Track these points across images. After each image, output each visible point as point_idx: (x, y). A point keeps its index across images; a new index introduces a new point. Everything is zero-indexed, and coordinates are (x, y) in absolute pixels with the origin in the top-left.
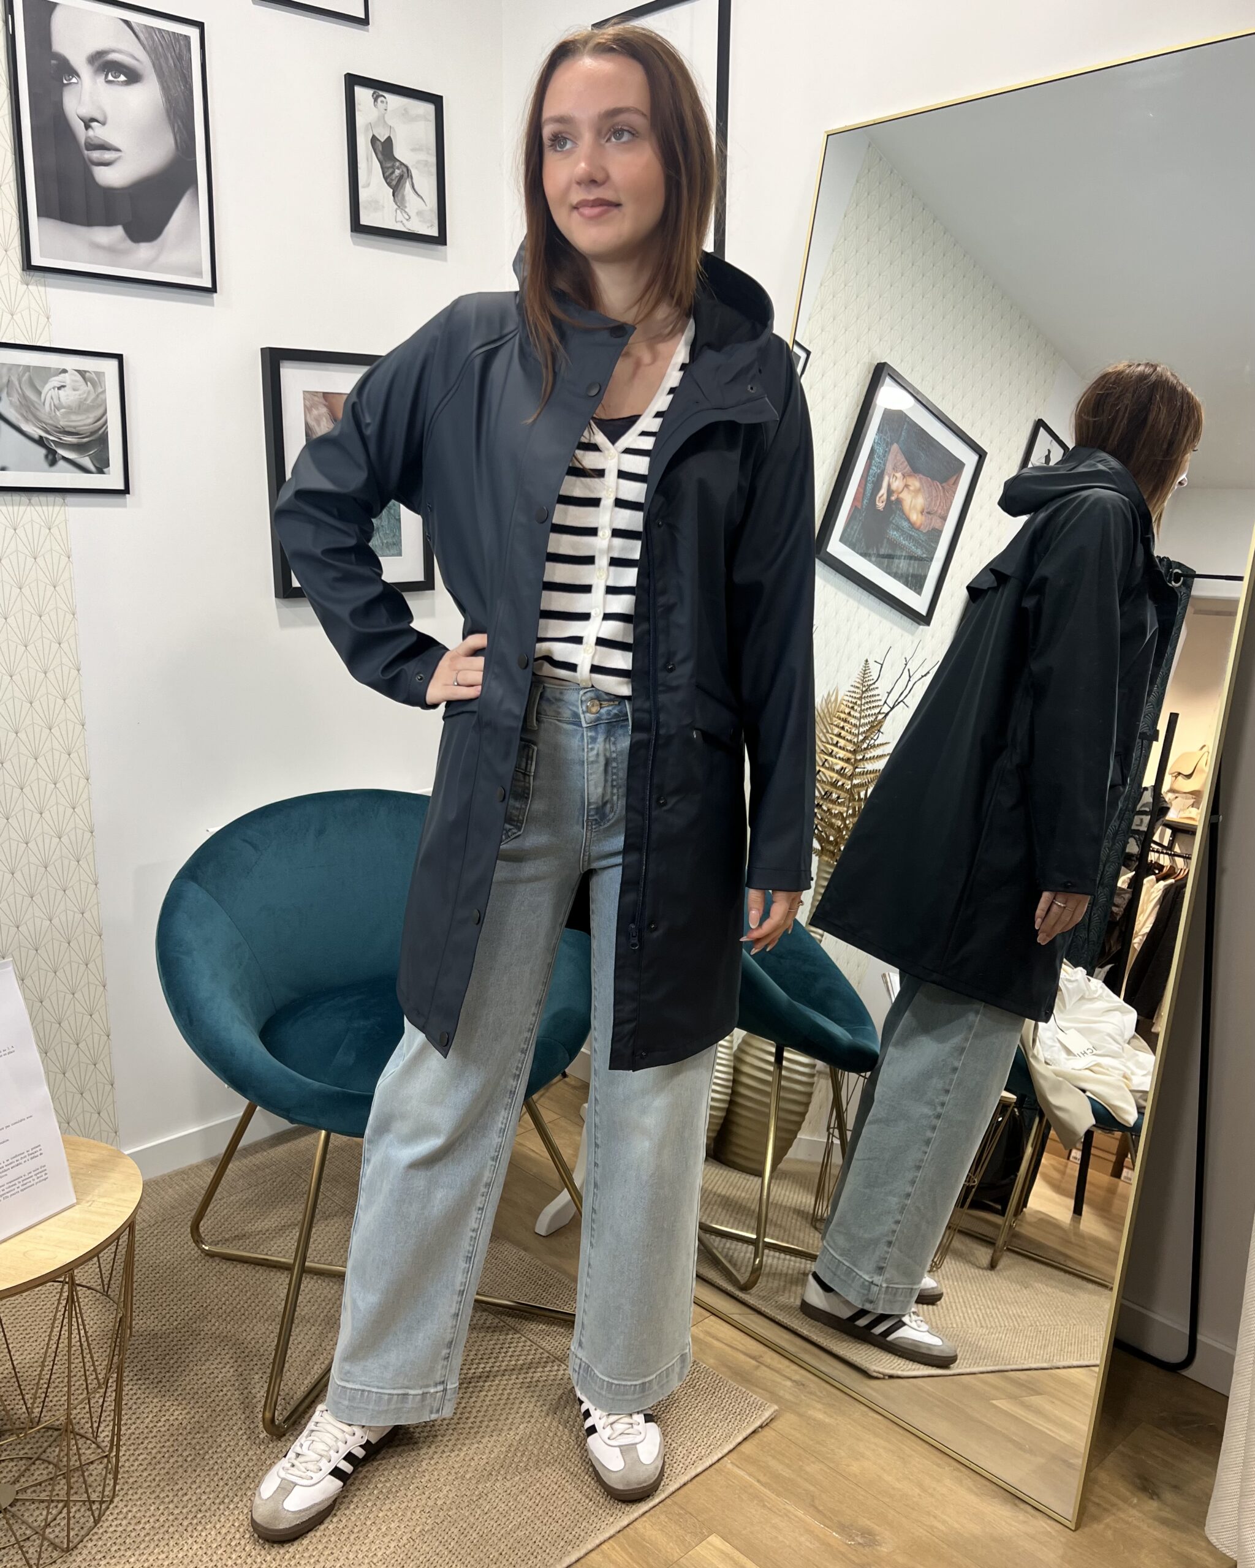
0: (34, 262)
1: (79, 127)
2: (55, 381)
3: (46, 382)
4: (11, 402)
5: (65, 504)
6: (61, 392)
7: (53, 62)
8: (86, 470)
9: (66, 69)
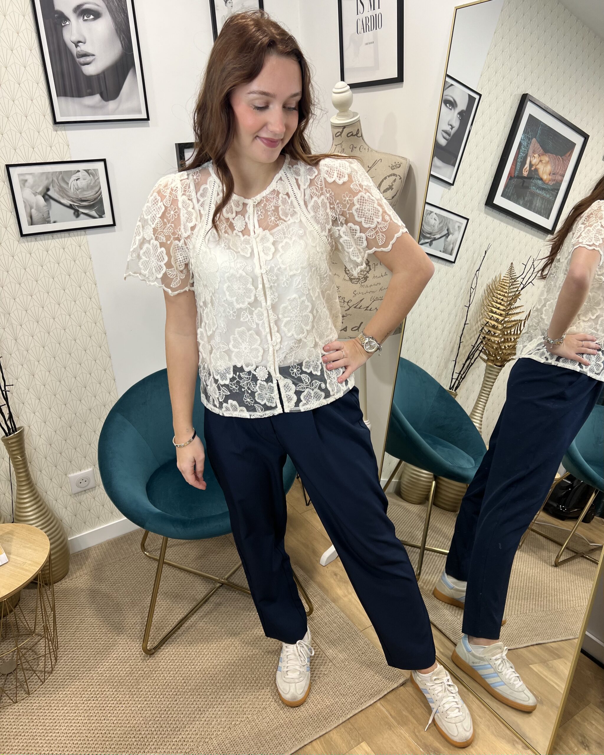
0: (57, 121)
1: (72, 47)
2: (74, 177)
3: (70, 178)
4: (55, 190)
5: (86, 234)
6: (78, 181)
7: (56, 15)
8: (94, 217)
9: (63, 18)
